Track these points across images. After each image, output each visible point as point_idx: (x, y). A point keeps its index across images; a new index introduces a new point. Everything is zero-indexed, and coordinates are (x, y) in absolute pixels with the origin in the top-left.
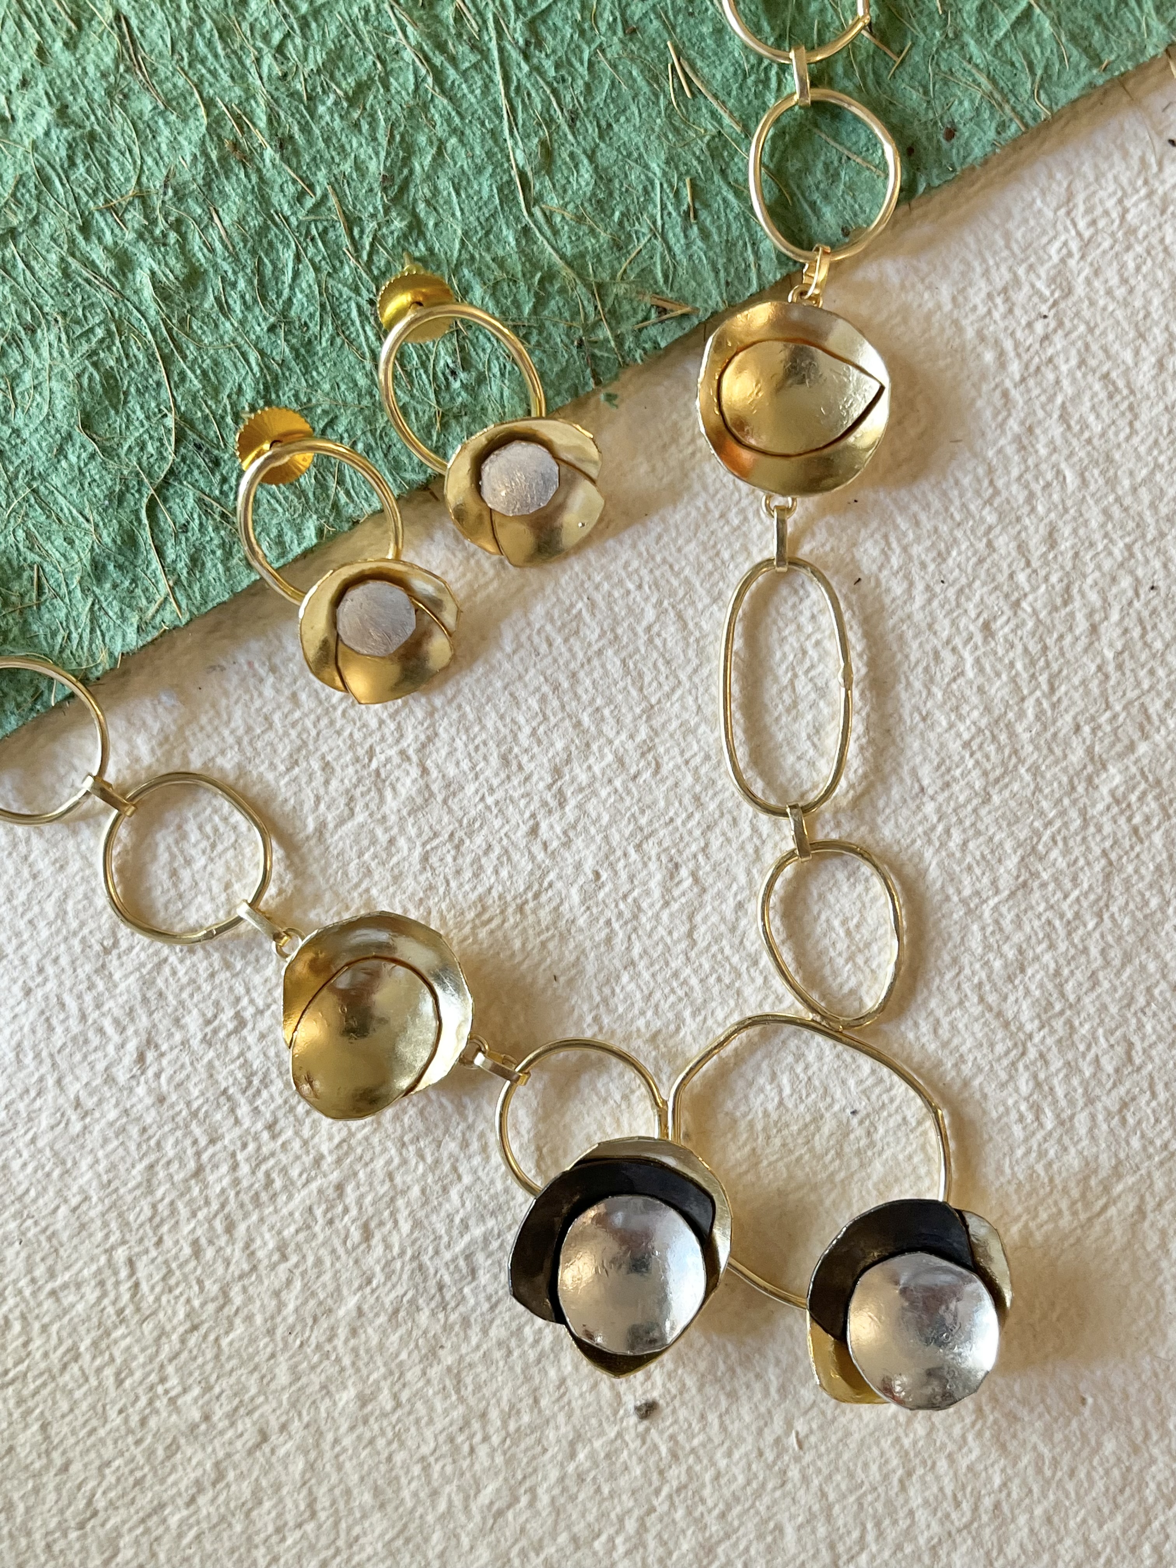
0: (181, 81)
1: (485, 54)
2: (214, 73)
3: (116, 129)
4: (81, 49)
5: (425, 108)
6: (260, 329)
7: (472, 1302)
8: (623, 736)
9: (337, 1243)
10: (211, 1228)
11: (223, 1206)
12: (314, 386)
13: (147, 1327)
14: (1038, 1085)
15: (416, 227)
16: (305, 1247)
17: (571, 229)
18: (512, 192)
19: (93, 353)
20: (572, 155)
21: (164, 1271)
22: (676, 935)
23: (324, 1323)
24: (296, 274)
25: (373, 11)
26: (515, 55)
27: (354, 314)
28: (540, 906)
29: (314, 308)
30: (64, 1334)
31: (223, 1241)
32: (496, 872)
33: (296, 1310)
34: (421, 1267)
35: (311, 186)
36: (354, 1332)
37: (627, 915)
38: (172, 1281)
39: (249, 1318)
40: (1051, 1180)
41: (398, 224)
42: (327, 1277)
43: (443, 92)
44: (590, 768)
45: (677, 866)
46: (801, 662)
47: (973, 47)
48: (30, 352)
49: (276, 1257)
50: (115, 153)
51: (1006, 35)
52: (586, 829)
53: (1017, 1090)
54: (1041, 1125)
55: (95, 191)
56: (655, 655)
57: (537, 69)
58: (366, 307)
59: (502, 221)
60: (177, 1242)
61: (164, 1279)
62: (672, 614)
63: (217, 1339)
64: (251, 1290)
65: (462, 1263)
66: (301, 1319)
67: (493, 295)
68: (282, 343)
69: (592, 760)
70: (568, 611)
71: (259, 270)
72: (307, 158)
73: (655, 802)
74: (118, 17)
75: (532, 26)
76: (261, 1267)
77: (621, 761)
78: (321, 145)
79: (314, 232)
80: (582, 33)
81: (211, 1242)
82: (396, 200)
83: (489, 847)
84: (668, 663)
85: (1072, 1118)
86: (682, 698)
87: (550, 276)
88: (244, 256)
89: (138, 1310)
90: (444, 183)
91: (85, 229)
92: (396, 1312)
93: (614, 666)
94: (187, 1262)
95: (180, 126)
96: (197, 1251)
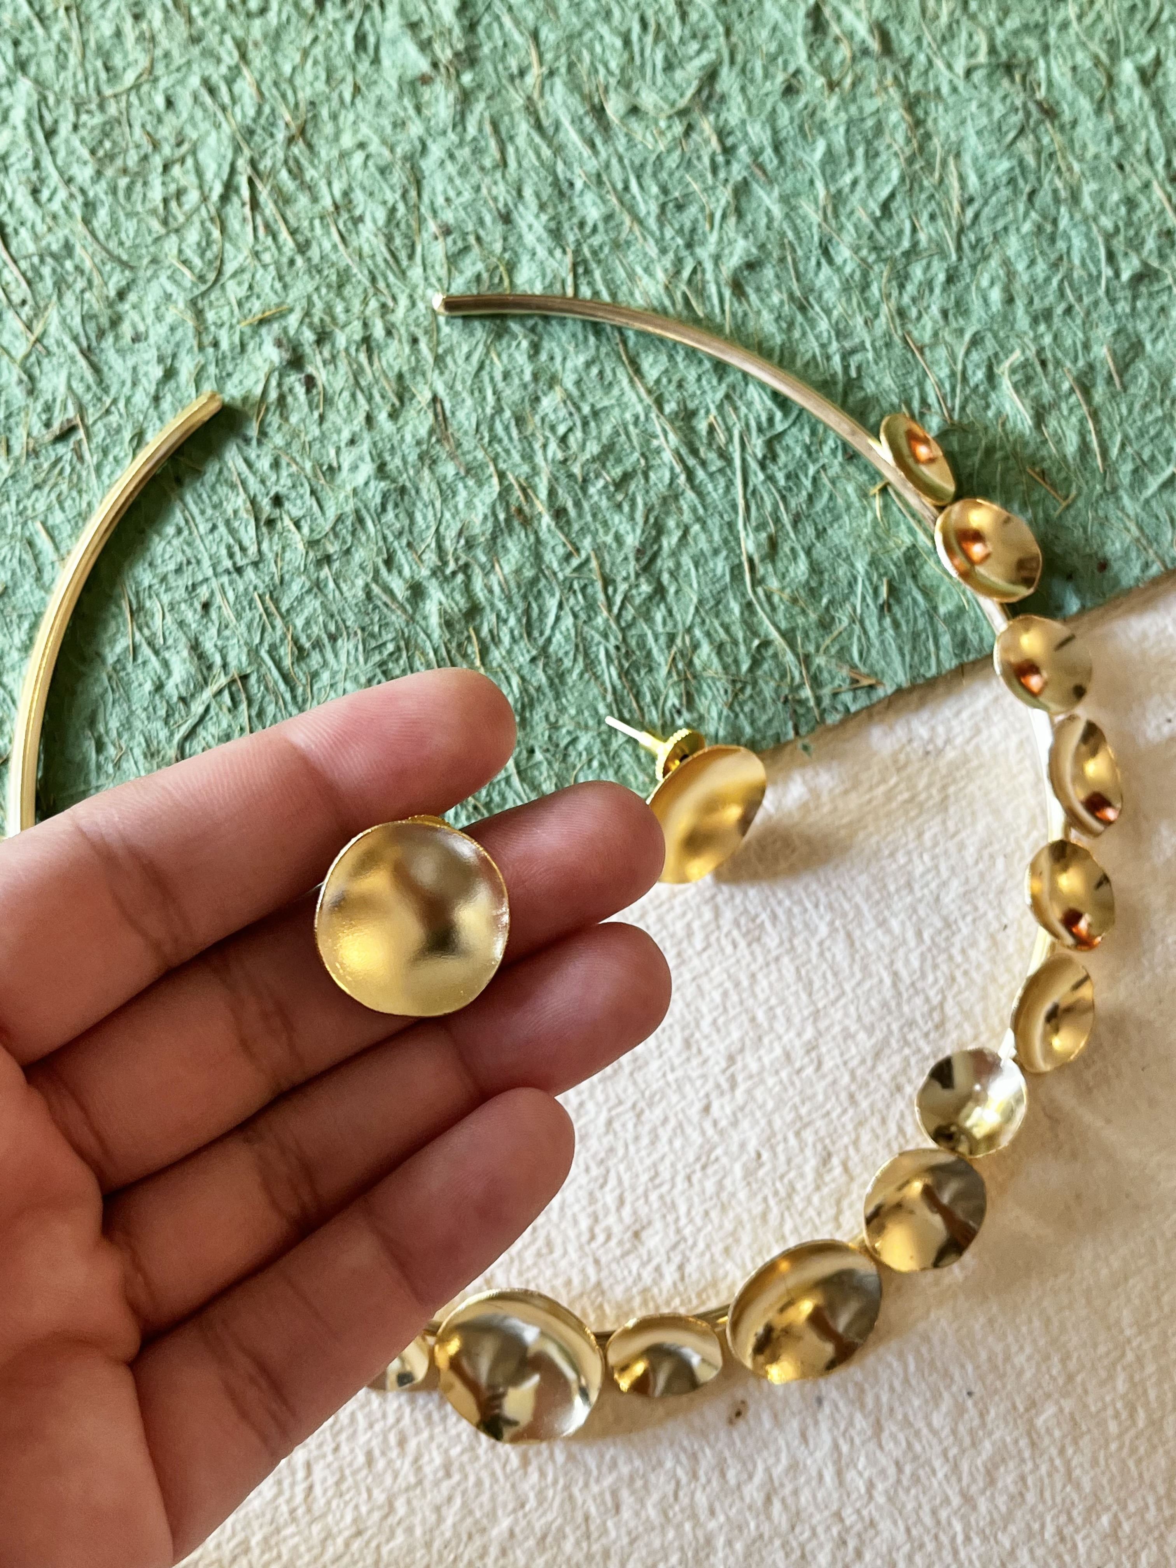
0: (480, 455)
1: (729, 461)
2: (507, 452)
3: (423, 487)
4: (401, 421)
5: (676, 497)
6: (523, 659)
7: (613, 1534)
8: (792, 1034)
9: (497, 1467)
10: (385, 1440)
11: (398, 1421)
12: (562, 710)
13: (316, 1528)
14: (1133, 1385)
15: (660, 591)
16: (468, 1468)
17: (787, 609)
18: (742, 574)
19: (382, 664)
20: (793, 549)
21: (337, 1476)
22: (824, 1217)
23: (478, 1542)
24: (558, 619)
25: (642, 418)
26: (754, 465)
27: (602, 656)
28: (705, 1176)
29: (570, 648)
30: (238, 1527)
31: (394, 1453)
32: (670, 1142)
33: (454, 1525)
34: (571, 1497)
35: (578, 550)
36: (504, 1552)
37: (783, 1193)
38: (344, 1487)
39: (410, 1530)
40: (1141, 1475)
41: (646, 588)
42: (485, 1498)
43: (693, 487)
44: (760, 1059)
45: (830, 1155)
46: (950, 987)
47: (1126, 500)
48: (329, 655)
49: (441, 1474)
50: (420, 505)
51: (1153, 496)
52: (752, 1113)
53: (1114, 1388)
54: (1134, 1423)
55: (401, 533)
56: (824, 966)
57: (771, 478)
58: (613, 651)
59: (730, 595)
60: (352, 1451)
61: (338, 1484)
62: (842, 933)
63: (378, 1547)
64: (415, 1503)
65: (608, 1498)
66: (457, 1534)
67: (719, 653)
68: (540, 672)
69: (762, 1052)
70: (753, 920)
71: (527, 611)
72: (576, 527)
73: (814, 1095)
74: (435, 399)
75: (769, 444)
76: (427, 1484)
77: (788, 1056)
78: (589, 518)
79: (576, 586)
80: (810, 454)
81: (383, 1453)
82: (646, 569)
83: (665, 1120)
84: (835, 974)
85: (1162, 1418)
86: (845, 1007)
87: (766, 643)
88: (517, 599)
89: (309, 1510)
90: (686, 561)
91: (389, 562)
92: (544, 1537)
93: (789, 974)
94: (359, 1470)
95: (475, 489)
96: (370, 1460)
